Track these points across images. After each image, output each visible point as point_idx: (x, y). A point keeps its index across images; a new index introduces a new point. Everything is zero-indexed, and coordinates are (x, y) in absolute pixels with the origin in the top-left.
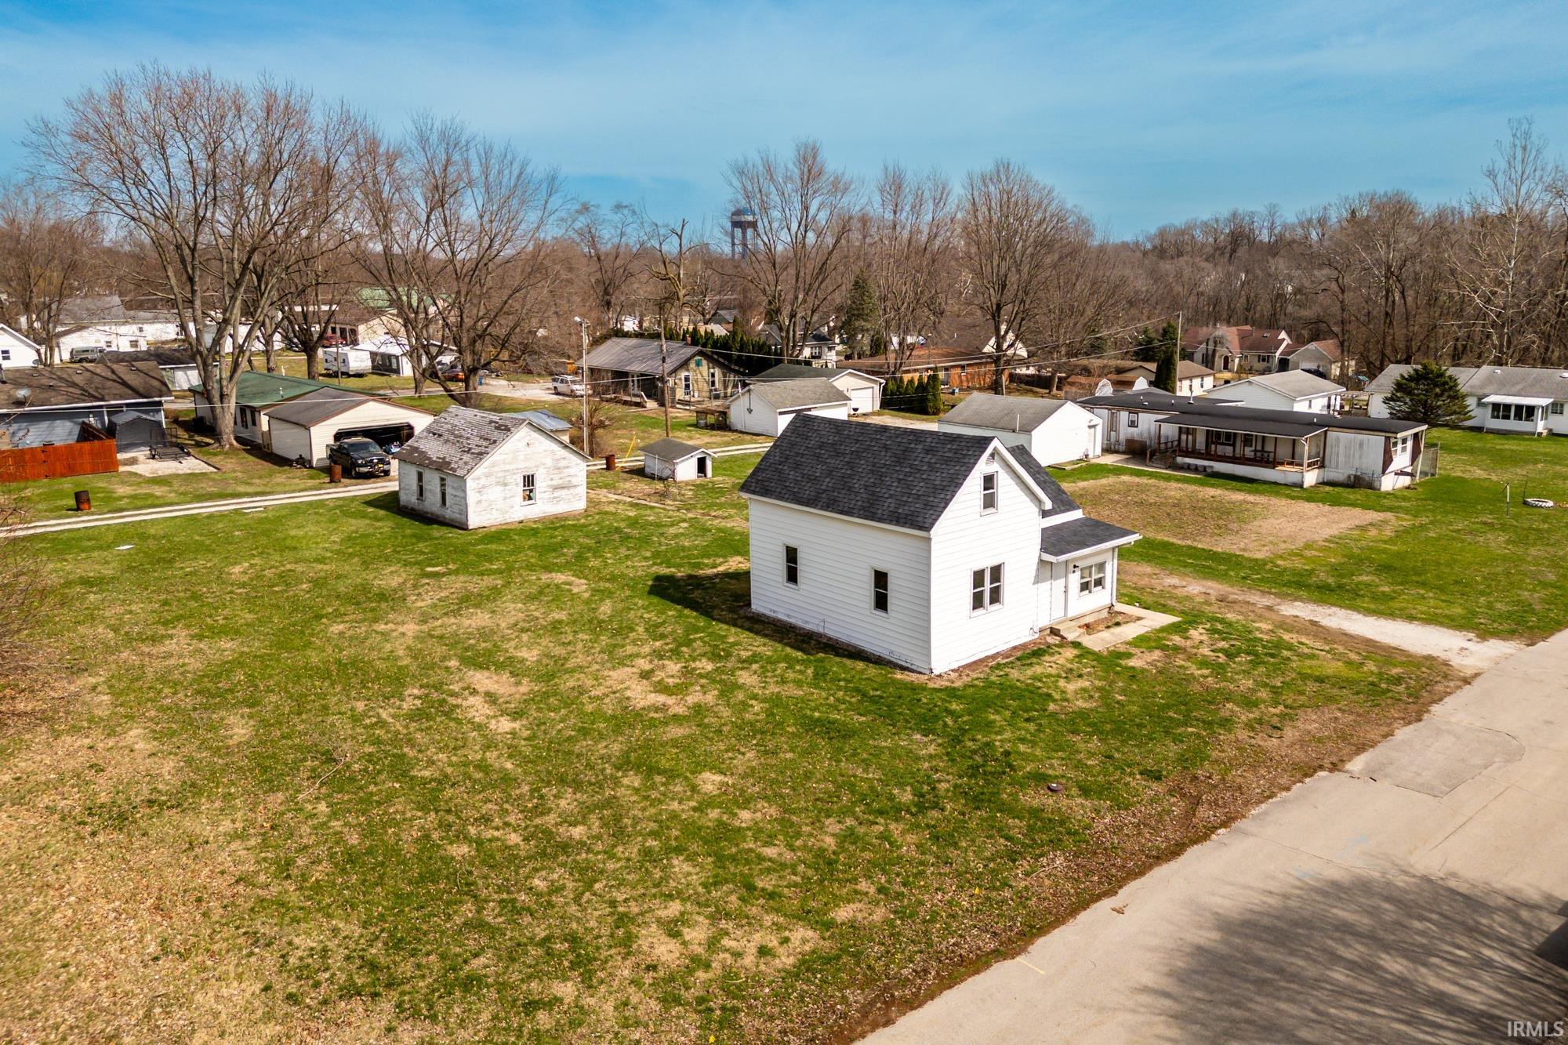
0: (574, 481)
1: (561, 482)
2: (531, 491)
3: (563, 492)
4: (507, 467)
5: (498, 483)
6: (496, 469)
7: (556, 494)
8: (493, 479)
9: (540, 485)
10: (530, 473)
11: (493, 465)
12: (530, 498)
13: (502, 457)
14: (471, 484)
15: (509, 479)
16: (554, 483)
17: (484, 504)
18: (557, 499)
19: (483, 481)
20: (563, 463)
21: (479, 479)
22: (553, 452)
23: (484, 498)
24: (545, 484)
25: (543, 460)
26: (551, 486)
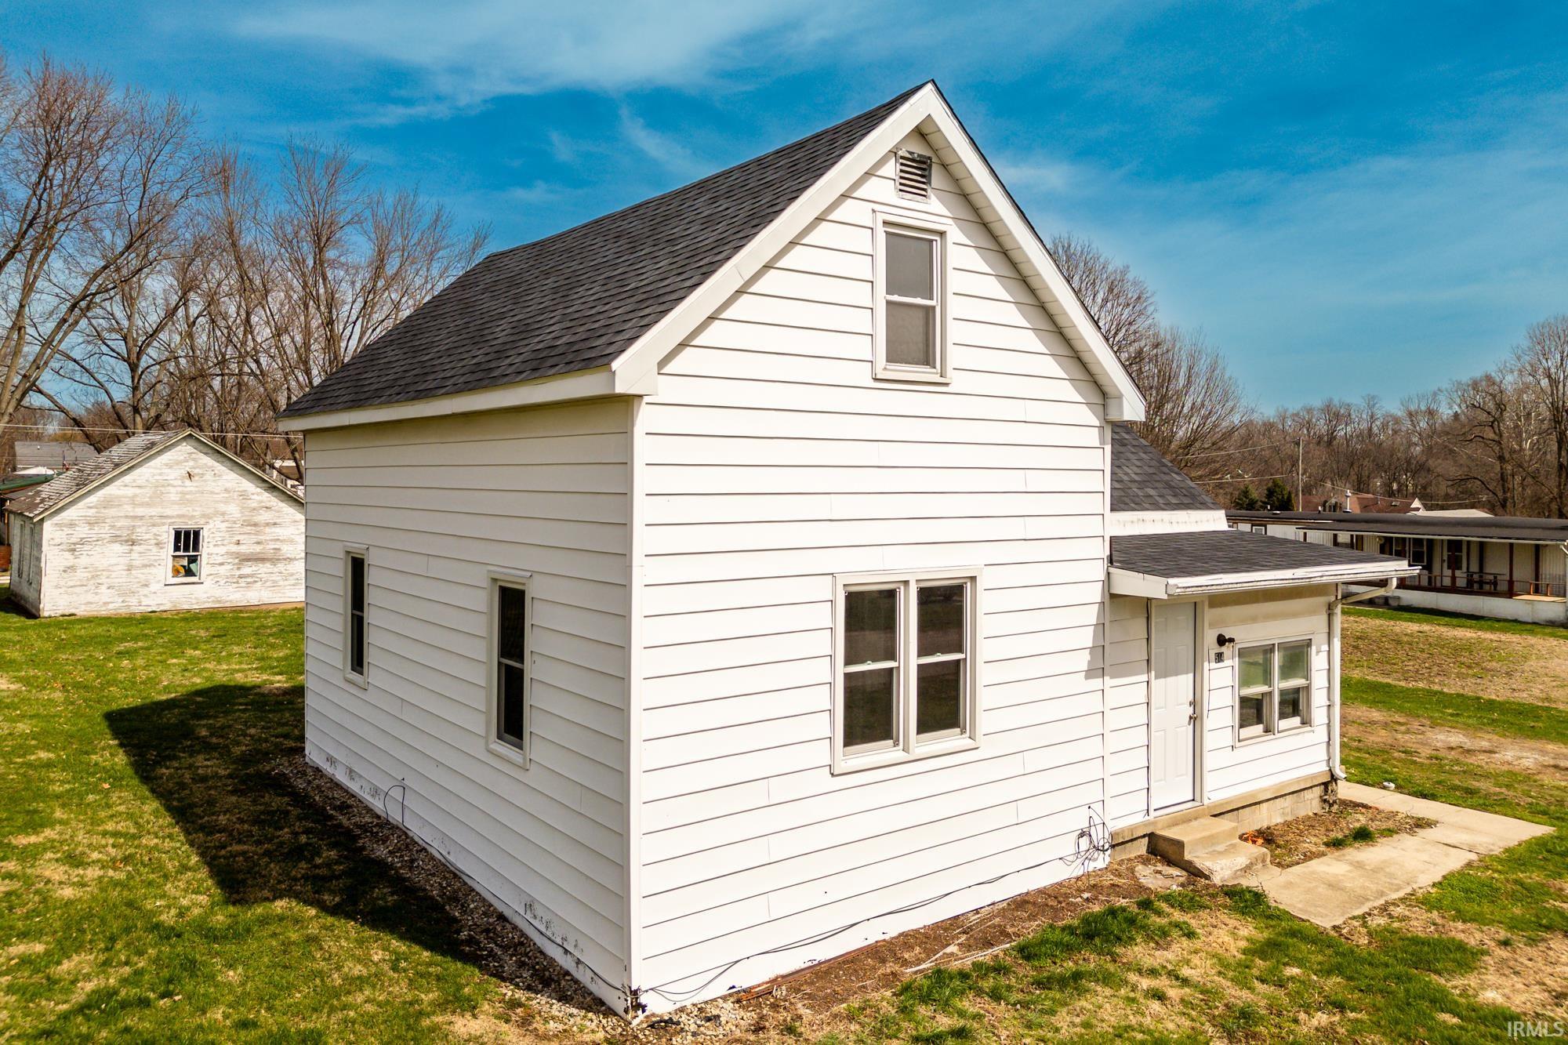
0: (286, 550)
1: (258, 548)
2: (193, 560)
3: (264, 569)
4: (140, 511)
5: (115, 539)
6: (112, 512)
7: (247, 570)
8: (105, 530)
9: (208, 549)
10: (191, 525)
11: (107, 504)
12: (189, 572)
13: (130, 492)
14: (50, 531)
15: (141, 532)
16: (243, 549)
17: (81, 574)
18: (252, 581)
19: (82, 531)
20: (264, 517)
21: (72, 525)
22: (244, 495)
23: (83, 561)
24: (222, 550)
25: (222, 507)
26: (237, 555)
